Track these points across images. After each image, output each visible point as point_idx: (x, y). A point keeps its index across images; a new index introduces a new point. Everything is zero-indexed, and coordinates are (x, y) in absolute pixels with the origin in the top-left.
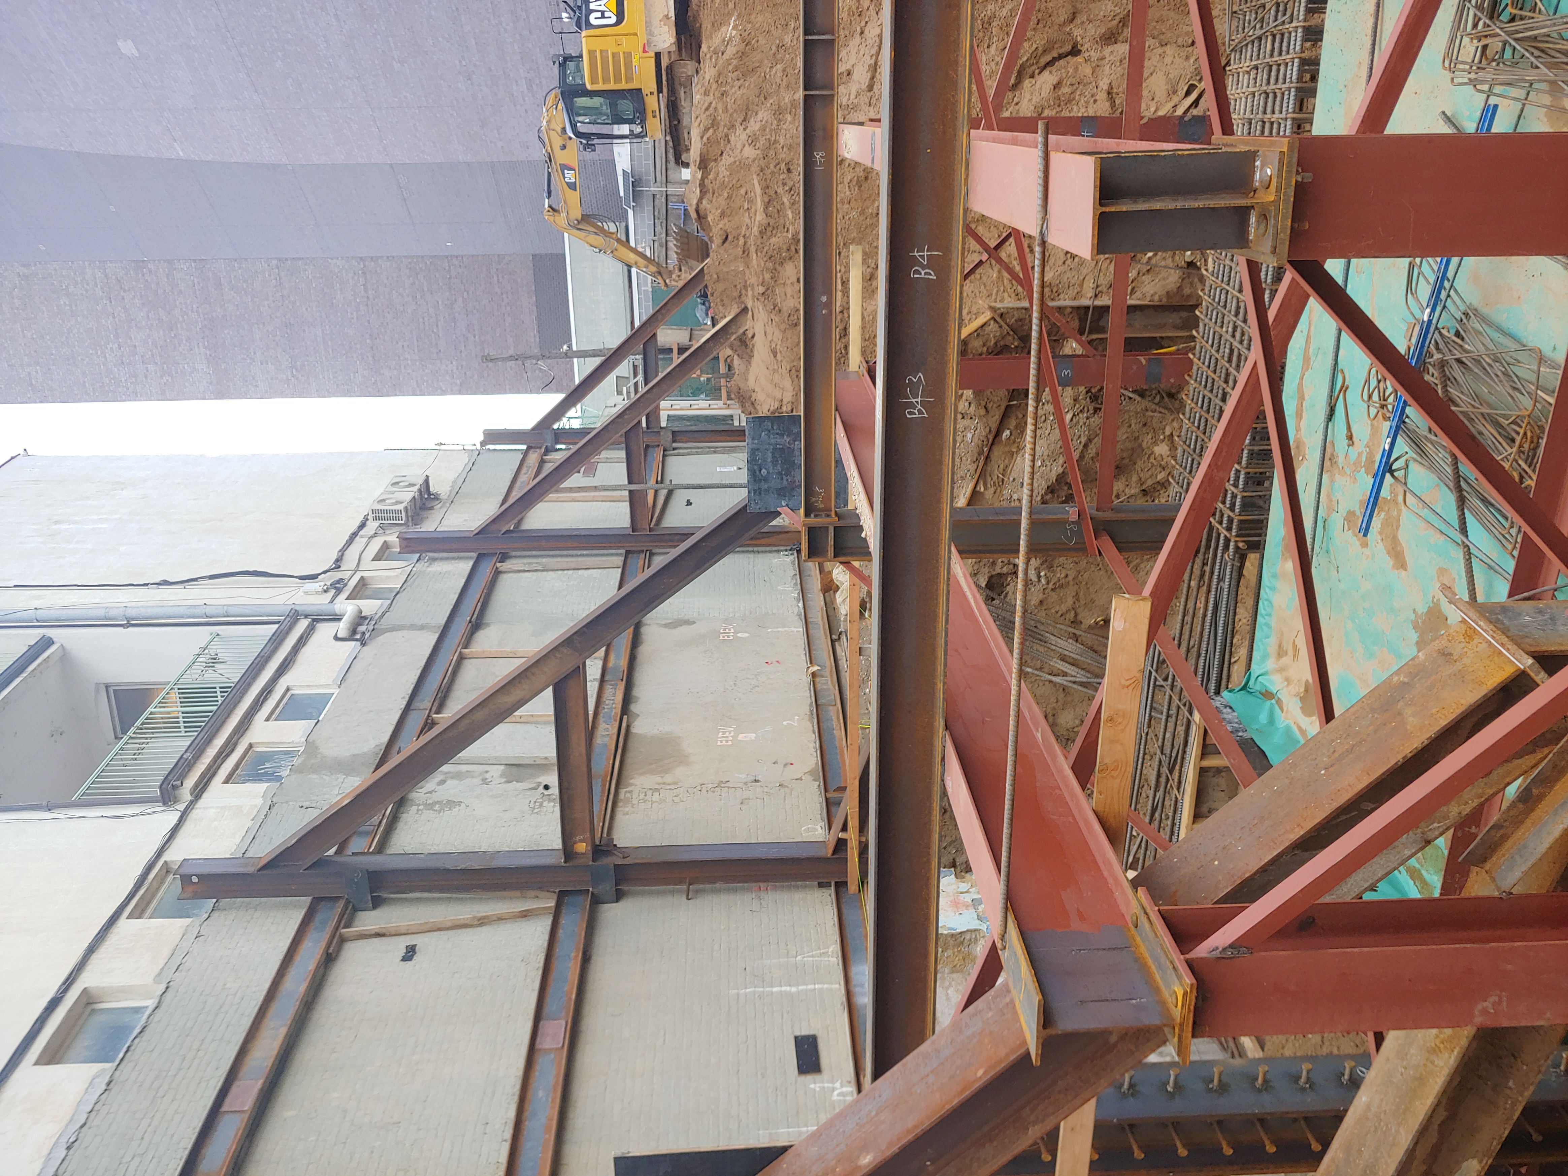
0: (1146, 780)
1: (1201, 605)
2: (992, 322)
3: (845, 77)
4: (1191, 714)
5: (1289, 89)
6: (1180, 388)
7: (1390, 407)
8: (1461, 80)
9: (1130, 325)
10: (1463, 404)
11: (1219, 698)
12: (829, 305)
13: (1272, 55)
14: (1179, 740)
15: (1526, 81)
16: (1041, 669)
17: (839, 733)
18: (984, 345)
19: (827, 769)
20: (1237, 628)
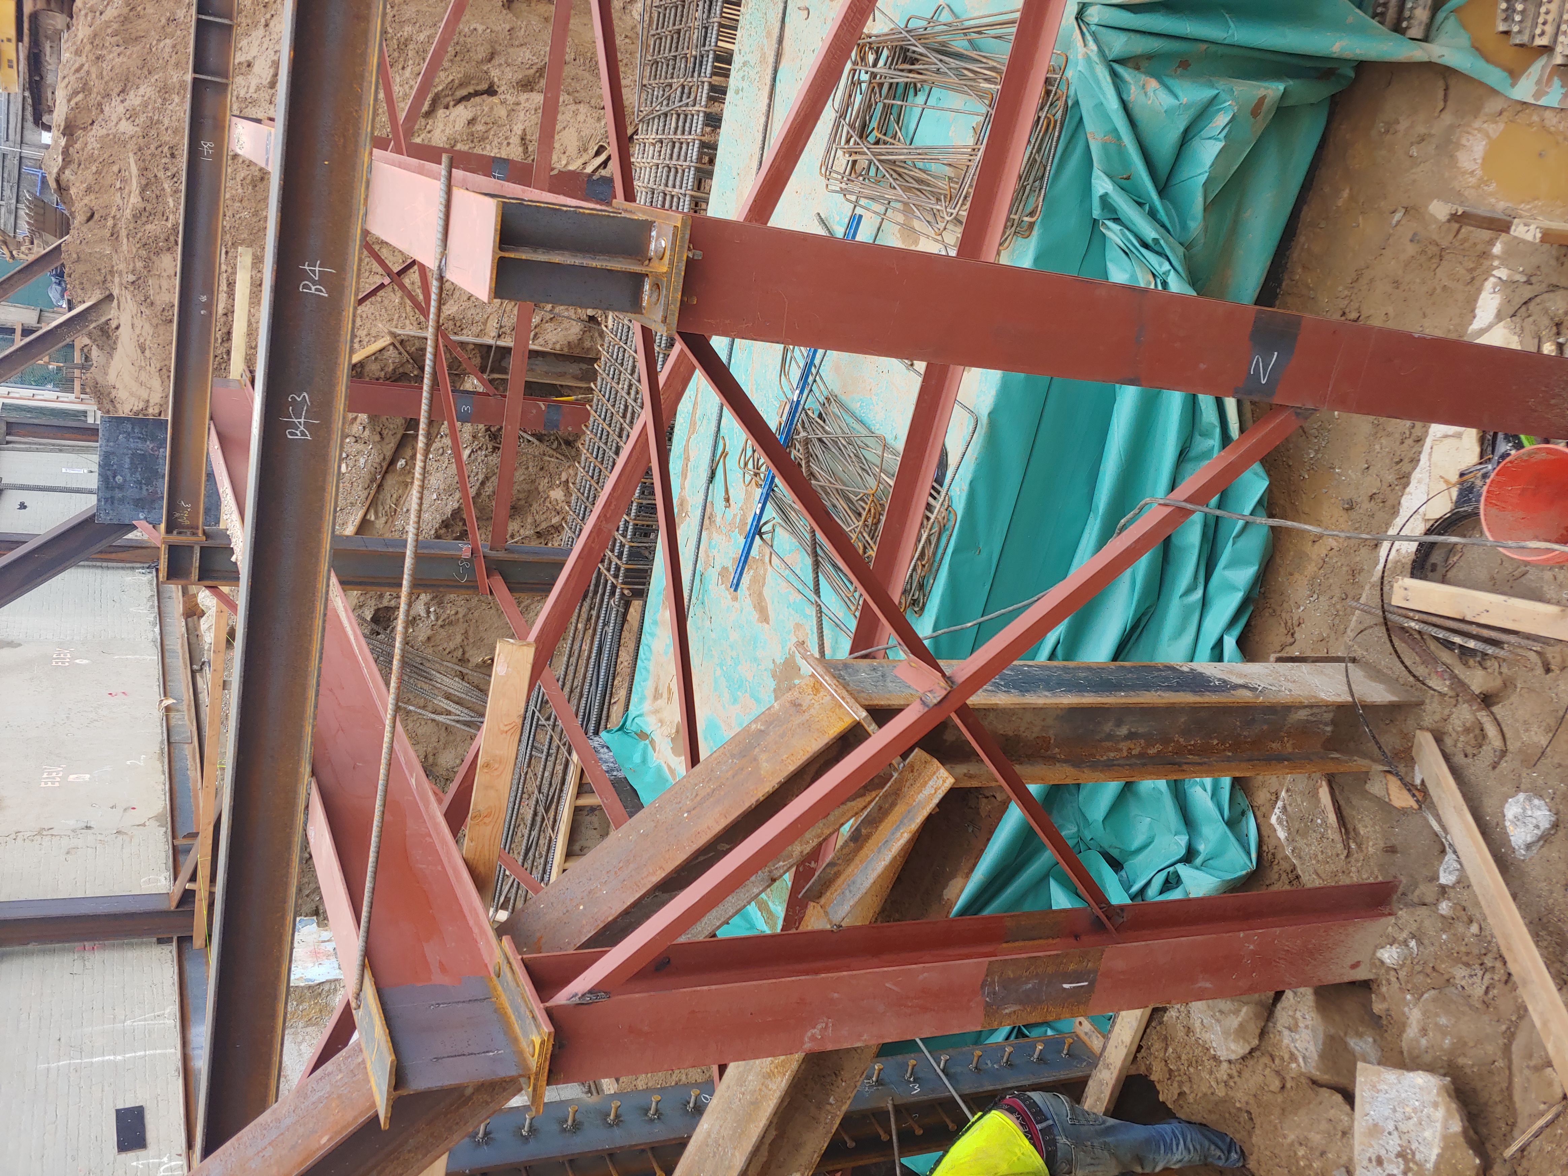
0: (523, 819)
1: (586, 647)
2: (391, 348)
3: (244, 68)
4: (570, 753)
5: (689, 167)
6: (578, 437)
7: (762, 476)
8: (834, 188)
9: (532, 370)
10: (822, 481)
11: (597, 738)
12: (209, 306)
13: (675, 133)
14: (557, 780)
15: (885, 199)
16: (424, 707)
17: (193, 772)
18: (382, 370)
19: (176, 813)
20: (618, 670)
